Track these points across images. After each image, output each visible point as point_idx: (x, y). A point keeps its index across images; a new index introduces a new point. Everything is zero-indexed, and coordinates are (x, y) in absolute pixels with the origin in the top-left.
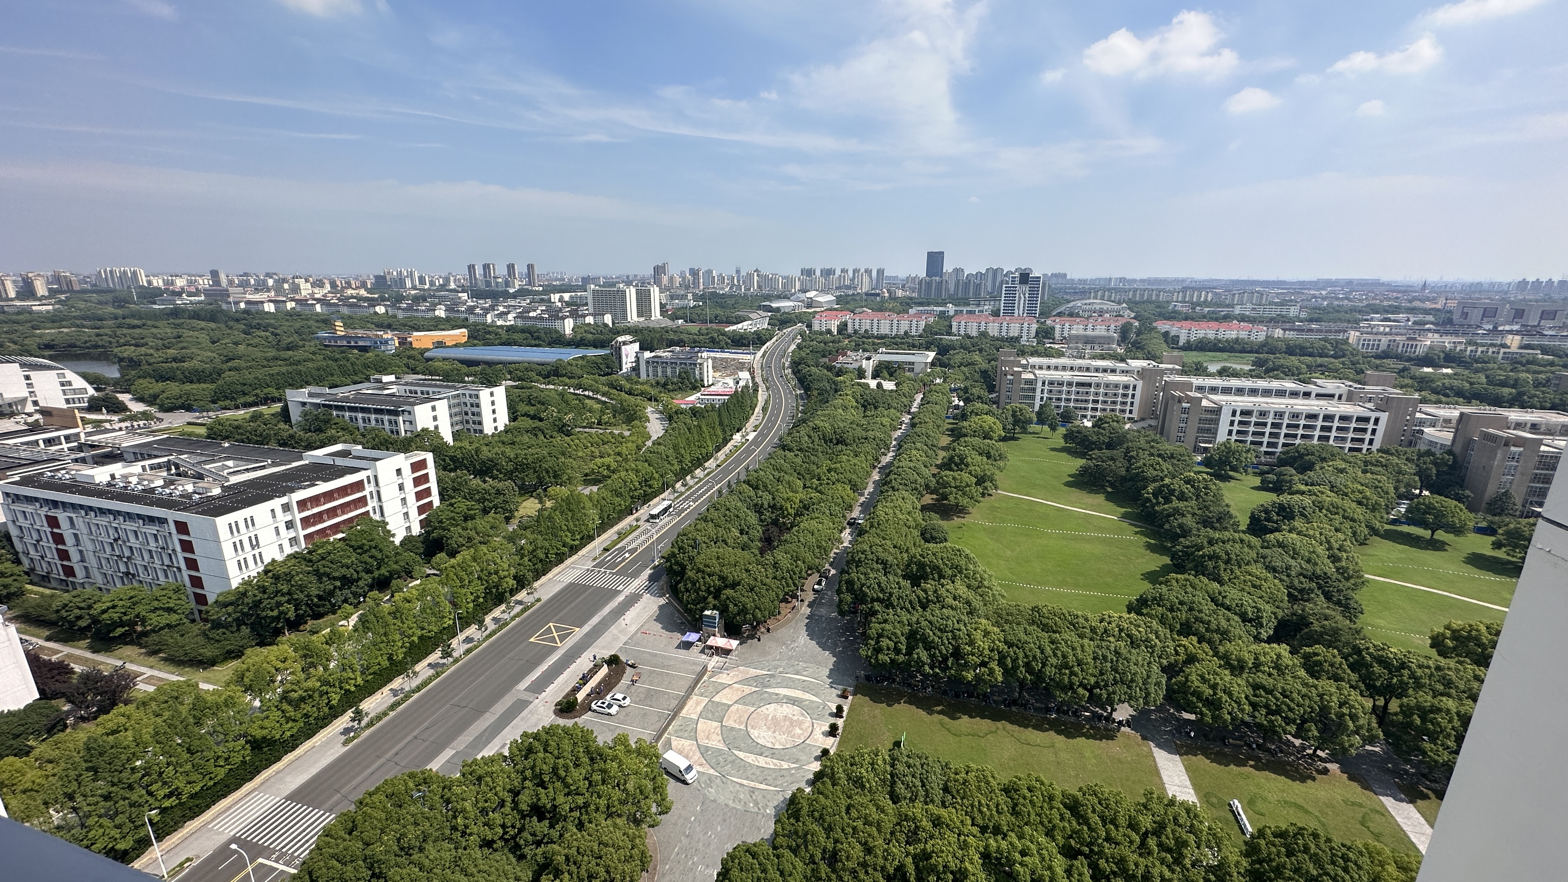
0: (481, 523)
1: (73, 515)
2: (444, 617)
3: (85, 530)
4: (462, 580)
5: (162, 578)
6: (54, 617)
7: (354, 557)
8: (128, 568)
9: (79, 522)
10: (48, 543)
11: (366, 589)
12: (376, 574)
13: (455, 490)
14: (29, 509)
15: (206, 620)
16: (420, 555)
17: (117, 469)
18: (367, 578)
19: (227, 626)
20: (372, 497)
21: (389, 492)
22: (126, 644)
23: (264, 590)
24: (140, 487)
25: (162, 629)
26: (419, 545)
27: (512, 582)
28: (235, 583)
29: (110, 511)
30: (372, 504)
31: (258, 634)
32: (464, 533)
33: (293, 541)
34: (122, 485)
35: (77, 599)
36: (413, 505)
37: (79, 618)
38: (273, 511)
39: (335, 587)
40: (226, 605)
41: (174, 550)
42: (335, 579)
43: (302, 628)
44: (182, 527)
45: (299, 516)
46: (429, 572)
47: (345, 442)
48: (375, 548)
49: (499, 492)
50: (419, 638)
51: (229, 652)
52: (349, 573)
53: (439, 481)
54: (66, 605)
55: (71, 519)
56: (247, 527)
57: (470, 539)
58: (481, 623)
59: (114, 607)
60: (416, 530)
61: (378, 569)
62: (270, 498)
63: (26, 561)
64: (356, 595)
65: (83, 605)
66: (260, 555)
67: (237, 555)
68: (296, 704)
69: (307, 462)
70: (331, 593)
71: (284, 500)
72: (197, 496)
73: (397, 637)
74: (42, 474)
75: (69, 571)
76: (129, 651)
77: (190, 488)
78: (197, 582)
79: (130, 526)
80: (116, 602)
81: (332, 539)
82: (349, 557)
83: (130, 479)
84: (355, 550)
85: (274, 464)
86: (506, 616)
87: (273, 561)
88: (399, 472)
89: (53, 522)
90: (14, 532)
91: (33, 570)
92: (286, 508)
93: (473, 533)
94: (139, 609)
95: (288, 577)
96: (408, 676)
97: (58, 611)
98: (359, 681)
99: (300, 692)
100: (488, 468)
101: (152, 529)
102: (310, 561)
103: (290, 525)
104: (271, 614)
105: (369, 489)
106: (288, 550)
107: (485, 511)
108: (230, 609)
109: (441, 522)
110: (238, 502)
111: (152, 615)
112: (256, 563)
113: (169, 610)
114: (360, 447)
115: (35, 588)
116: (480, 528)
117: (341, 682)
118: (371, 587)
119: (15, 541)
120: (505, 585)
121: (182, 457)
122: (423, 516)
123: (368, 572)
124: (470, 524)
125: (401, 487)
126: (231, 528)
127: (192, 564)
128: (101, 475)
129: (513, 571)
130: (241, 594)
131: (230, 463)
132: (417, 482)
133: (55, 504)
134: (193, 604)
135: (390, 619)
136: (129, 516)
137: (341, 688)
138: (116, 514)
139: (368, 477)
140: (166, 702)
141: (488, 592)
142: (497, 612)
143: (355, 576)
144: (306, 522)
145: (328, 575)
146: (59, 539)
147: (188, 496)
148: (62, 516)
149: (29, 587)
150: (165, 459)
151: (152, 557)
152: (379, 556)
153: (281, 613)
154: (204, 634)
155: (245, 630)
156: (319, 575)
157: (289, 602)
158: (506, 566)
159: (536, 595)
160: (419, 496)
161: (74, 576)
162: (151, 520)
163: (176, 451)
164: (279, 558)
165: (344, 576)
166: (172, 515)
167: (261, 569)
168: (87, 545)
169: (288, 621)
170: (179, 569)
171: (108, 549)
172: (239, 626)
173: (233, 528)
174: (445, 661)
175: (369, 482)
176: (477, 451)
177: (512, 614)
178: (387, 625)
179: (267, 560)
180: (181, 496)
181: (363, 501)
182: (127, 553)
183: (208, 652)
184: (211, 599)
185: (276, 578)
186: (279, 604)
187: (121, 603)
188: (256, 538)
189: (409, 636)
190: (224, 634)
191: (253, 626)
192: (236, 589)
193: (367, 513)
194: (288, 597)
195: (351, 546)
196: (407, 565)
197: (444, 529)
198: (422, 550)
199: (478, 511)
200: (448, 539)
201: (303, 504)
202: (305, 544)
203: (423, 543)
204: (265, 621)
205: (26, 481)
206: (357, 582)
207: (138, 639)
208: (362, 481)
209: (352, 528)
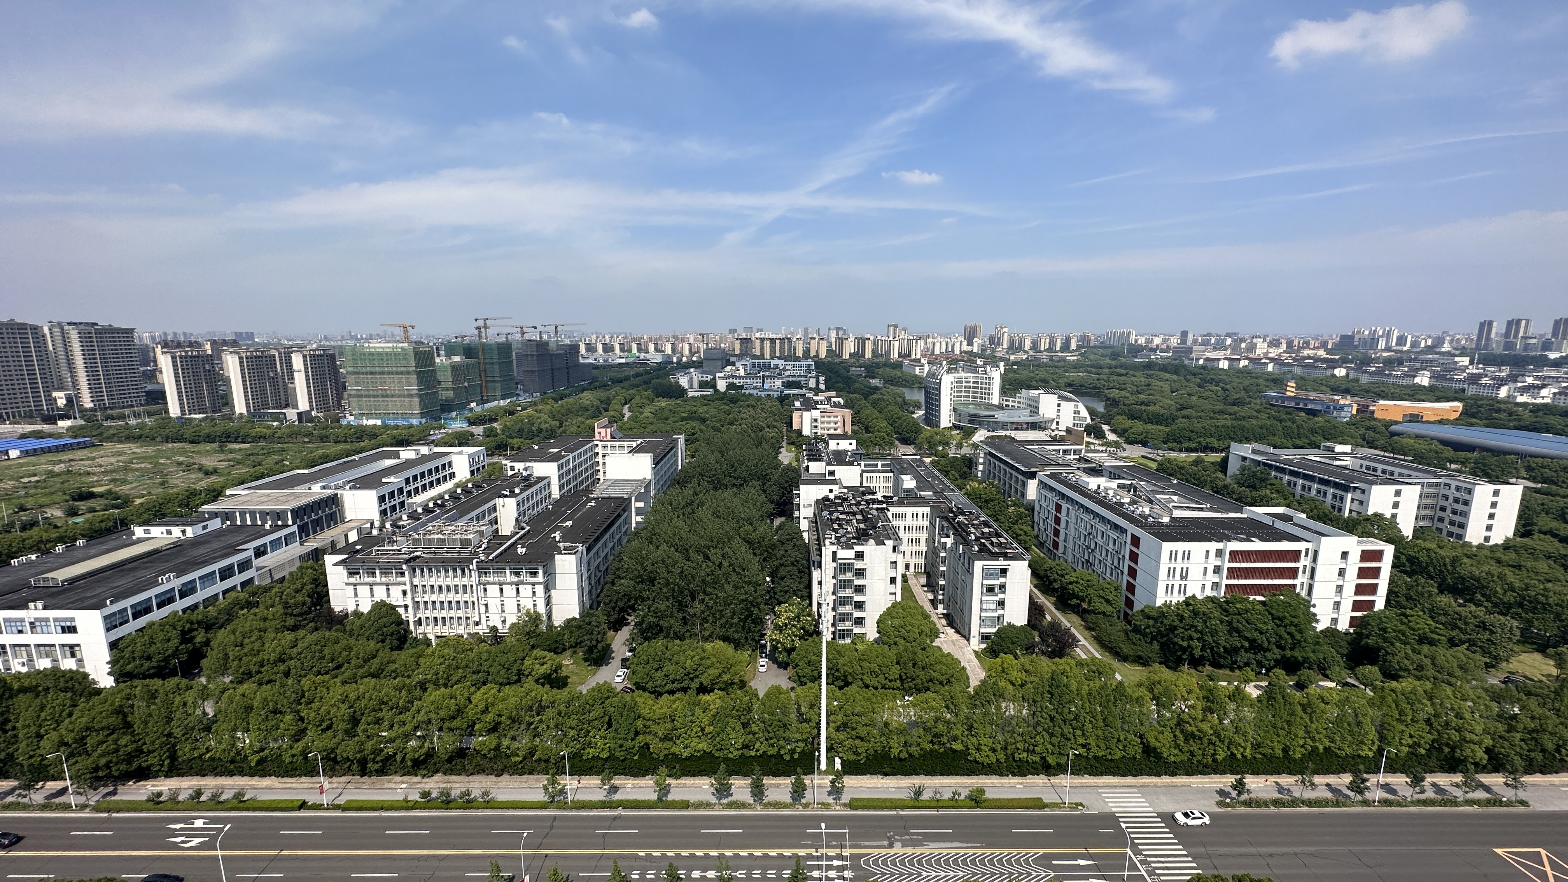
0: (1443, 654)
1: (1071, 508)
2: (1362, 742)
3: (1074, 521)
4: (1402, 713)
5: (1108, 574)
6: (1042, 573)
7: (1271, 626)
8: (1089, 557)
9: (1073, 513)
10: (1051, 522)
11: (1272, 663)
12: (1288, 653)
13: (1408, 598)
14: (1049, 495)
15: (1129, 623)
16: (1342, 655)
17: (1102, 481)
18: (1276, 654)
19: (1145, 635)
20: (1304, 572)
21: (1326, 572)
22: (1074, 613)
23: (1182, 618)
24: (1115, 500)
25: (1099, 613)
26: (1344, 644)
27: (1481, 755)
28: (1159, 603)
29: (1092, 512)
30: (1302, 579)
31: (1164, 654)
32: (1415, 657)
33: (1216, 586)
34: (1104, 494)
35: (1058, 567)
36: (1349, 597)
37: (1055, 581)
38: (1207, 552)
39: (1242, 646)
40: (1149, 617)
41: (1123, 556)
42: (1247, 639)
43: (1200, 668)
44: (1136, 541)
45: (1228, 565)
46: (1349, 680)
47: (1288, 506)
48: (1296, 626)
49: (1483, 626)
50: (1325, 748)
51: (1140, 657)
52: (1261, 639)
53: (1391, 582)
54: (1051, 569)
55: (1068, 509)
56: (1183, 559)
57: (1420, 668)
58: (1417, 781)
59: (1077, 582)
60: (1343, 625)
61: (1292, 649)
62: (1210, 540)
63: (1036, 529)
64: (1260, 664)
65: (1060, 572)
66: (1185, 587)
67: (1168, 580)
68: (1189, 737)
69: (1245, 516)
70: (1236, 650)
71: (1220, 545)
72: (1152, 519)
73: (1301, 733)
74: (1061, 473)
75: (1056, 545)
76: (1075, 619)
77: (1147, 511)
78: (1131, 588)
79: (1101, 527)
80: (1079, 580)
81: (1251, 598)
82: (1265, 623)
83: (1109, 492)
84: (1273, 619)
85: (1211, 509)
86: (1458, 793)
87: (1194, 596)
88: (1345, 555)
89: (1058, 508)
90: (1037, 508)
91: (1038, 536)
92: (1219, 553)
93: (1427, 662)
94: (1091, 591)
95: (1206, 617)
96: (1303, 782)
97: (1046, 570)
98: (1248, 752)
99: (1194, 729)
100: (1467, 588)
101: (1114, 534)
102: (1226, 611)
103: (1217, 570)
104: (1181, 643)
105: (1304, 562)
106: (1209, 592)
107: (1453, 643)
108: (1151, 622)
109: (1384, 630)
110: (1180, 534)
111: (1096, 600)
112: (1179, 593)
113: (1108, 601)
114: (1304, 516)
115: (1036, 549)
116: (1441, 660)
117: (1230, 743)
118: (1278, 663)
119: (1036, 513)
120: (1468, 752)
121: (1142, 483)
122: (1358, 614)
123: (1279, 647)
124: (1425, 649)
125: (1342, 573)
126: (1171, 554)
127: (1133, 573)
128: (1093, 483)
129: (1488, 742)
130: (1162, 613)
131: (1175, 498)
132: (1363, 573)
133: (1063, 496)
134: (1122, 604)
135: (1299, 709)
136: (1103, 519)
137: (1229, 748)
138: (1097, 515)
139: (1307, 550)
140: (1094, 672)
141: (1435, 747)
142: (1443, 780)
143: (1266, 645)
144: (1232, 573)
145: (1238, 631)
146: (1058, 521)
147: (1146, 517)
148: (1065, 505)
149: (1033, 547)
150: (1129, 482)
151: (1107, 556)
152: (1298, 636)
153: (1189, 646)
154: (1126, 632)
155: (1156, 646)
156: (1233, 629)
157: (1198, 639)
158: (1479, 729)
159: (1522, 795)
160: (1360, 589)
161: (1057, 550)
162: (1116, 527)
163: (1137, 478)
164: (1200, 596)
165: (1255, 640)
166: (1132, 529)
167: (1182, 599)
168: (1072, 532)
169: (1192, 655)
170: (1122, 572)
171: (1082, 539)
172: (1152, 640)
173: (1173, 555)
174: (1351, 794)
175: (1306, 555)
176: (1455, 561)
177: (1470, 796)
178: (1293, 714)
179: (1189, 594)
180: (1140, 515)
181: (1293, 573)
182: (1093, 547)
183: (1126, 649)
184: (1137, 607)
185: (1195, 613)
186: (1191, 638)
187: (1082, 582)
188: (1187, 571)
189: (1313, 739)
190: (1140, 640)
191: (1162, 646)
192: (1160, 607)
193: (1295, 586)
194: (1199, 635)
195: (1270, 614)
196: (1324, 659)
197: (1385, 640)
198: (1345, 652)
199: (1443, 638)
200: (1387, 653)
201: (1235, 555)
202: (1225, 593)
203: (1349, 644)
204: (1174, 646)
205: (1052, 476)
206: (1265, 652)
207: (1082, 613)
208: (1300, 552)
209: (1275, 595)
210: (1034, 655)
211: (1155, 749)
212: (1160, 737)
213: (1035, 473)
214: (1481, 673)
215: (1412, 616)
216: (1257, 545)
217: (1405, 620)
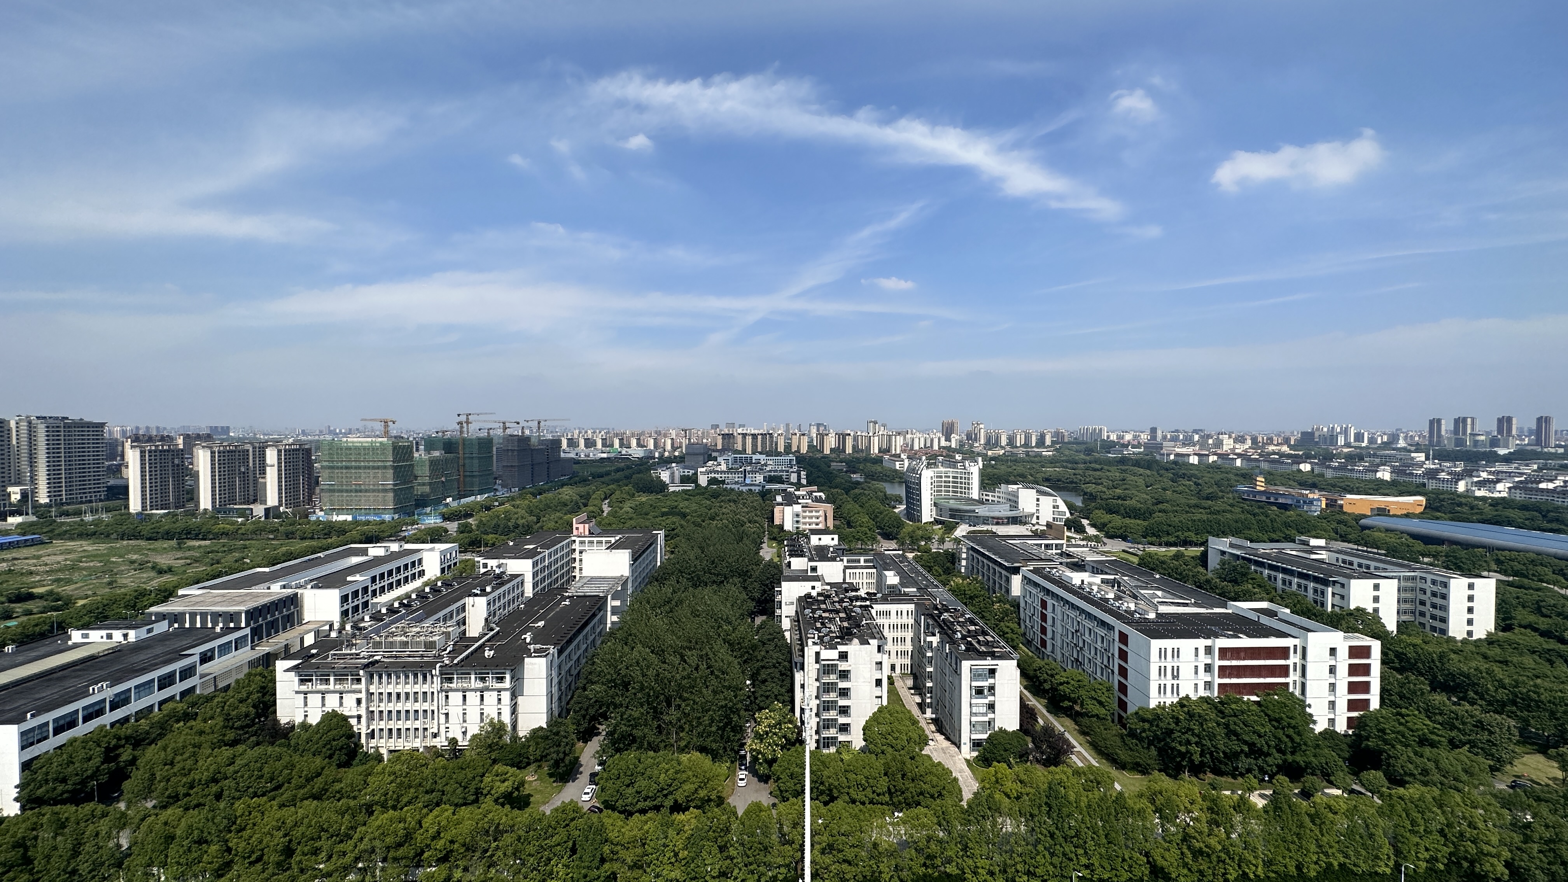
0: (1446, 756)
1: (1056, 604)
3: (1060, 617)
4: (1413, 823)
5: (1099, 674)
6: (1031, 673)
7: (1268, 728)
8: (1078, 656)
9: (1058, 609)
10: (1037, 618)
11: (1275, 769)
12: (1290, 758)
13: (1402, 697)
14: (1034, 591)
15: (1124, 726)
16: (1344, 759)
17: (1086, 577)
18: (1276, 758)
19: (1141, 740)
20: (1295, 670)
21: (1317, 671)
22: (1068, 716)
23: (1177, 721)
24: (1099, 596)
25: (1093, 716)
26: (1344, 747)
27: (1501, 869)
28: (1153, 704)
29: (1078, 608)
30: (1293, 677)
31: (1163, 760)
32: (1418, 760)
33: (1208, 685)
34: (1088, 590)
35: (1047, 666)
36: (1343, 697)
37: (1045, 681)
38: (1197, 649)
39: (1242, 751)
40: (1144, 720)
41: (1113, 655)
42: (1245, 743)
43: (1201, 776)
44: (1124, 638)
45: (1218, 663)
46: (1355, 787)
47: (1271, 601)
48: (1294, 728)
49: (1480, 725)
50: (1340, 865)
51: (1138, 764)
52: (1260, 742)
53: (1383, 678)
54: (1040, 668)
55: (1054, 605)
56: (1173, 656)
57: (1425, 772)
59: (1068, 683)
60: (1341, 727)
61: (1293, 753)
62: (1198, 637)
63: (1023, 626)
64: (1262, 771)
65: (1049, 672)
66: (1178, 687)
67: (1160, 679)
68: (1198, 853)
69: (1230, 611)
70: (1236, 755)
71: (1208, 642)
72: (1138, 616)
73: (1313, 848)
74: (1044, 568)
75: (1044, 643)
76: (1068, 722)
77: (1132, 606)
78: (1123, 688)
79: (1088, 624)
80: (1070, 680)
81: (1246, 698)
82: (1263, 725)
83: (1093, 587)
84: (1270, 720)
85: (1196, 605)
87: (1187, 696)
88: (1333, 651)
89: (1044, 604)
90: (1022, 604)
91: (1025, 634)
92: (1209, 650)
93: (1431, 765)
94: (1082, 692)
95: (1202, 720)
97: (1035, 670)
98: (1260, 871)
99: (1202, 845)
100: (1458, 686)
101: (1101, 632)
102: (1221, 712)
103: (1208, 668)
104: (1179, 748)
105: (1294, 659)
106: (1202, 693)
107: (1454, 745)
108: (1147, 725)
109: (1383, 731)
110: (1167, 630)
111: (1089, 701)
112: (1173, 693)
113: (1101, 703)
114: (1288, 611)
115: (1023, 648)
116: (1444, 763)
117: (1240, 860)
118: (1281, 769)
119: (1022, 610)
120: (1487, 867)
121: (1126, 578)
122: (1355, 714)
123: (1280, 751)
124: (1427, 751)
125: (1332, 670)
126: (1160, 652)
127: (1123, 672)
128: (1077, 578)
130: (1157, 716)
131: (1159, 593)
132: (1353, 670)
133: (1048, 592)
134: (1115, 706)
135: (1307, 820)
136: (1089, 616)
137: (1240, 866)
138: (1082, 611)
139: (1295, 646)
140: (1092, 782)
143: (1265, 749)
144: (1224, 671)
145: (1236, 734)
146: (1044, 618)
147: (1131, 613)
148: (1050, 602)
149: (1021, 645)
150: (1112, 577)
151: (1096, 654)
152: (1297, 739)
153: (1188, 752)
154: (1122, 736)
155: (1154, 752)
156: (1231, 733)
157: (1196, 743)
158: (1495, 840)
160: (1353, 688)
161: (1045, 648)
162: (1103, 624)
163: (1120, 573)
164: (1193, 697)
165: (1254, 744)
166: (1119, 626)
167: (1175, 700)
168: (1059, 629)
169: (1191, 761)
170: (1113, 672)
171: (1070, 636)
172: (1149, 745)
173: (1162, 653)
175: (1295, 652)
176: (1441, 657)
178: (1301, 826)
179: (1182, 694)
180: (1126, 611)
181: (1284, 671)
182: (1081, 645)
183: (1123, 755)
184: (1131, 709)
185: (1191, 715)
186: (1188, 743)
187: (1072, 682)
188: (1178, 669)
189: (1326, 854)
190: (1137, 745)
191: (1160, 751)
192: (1154, 709)
193: (1287, 684)
194: (1197, 739)
195: (1266, 715)
196: (1327, 764)
197: (1386, 742)
198: (1347, 755)
199: (1443, 739)
200: (1390, 757)
201: (1224, 653)
202: (1219, 692)
203: (1350, 746)
204: (1172, 752)
205: (1035, 571)
206: (1266, 757)
207: (1075, 716)
208: (1288, 648)
209: (1269, 694)
210: (1029, 764)
211: (1162, 868)
212: (1167, 855)
213: (1019, 568)
214: (1486, 777)
215: (1408, 715)
216: (1245, 642)
217: (1402, 721)
